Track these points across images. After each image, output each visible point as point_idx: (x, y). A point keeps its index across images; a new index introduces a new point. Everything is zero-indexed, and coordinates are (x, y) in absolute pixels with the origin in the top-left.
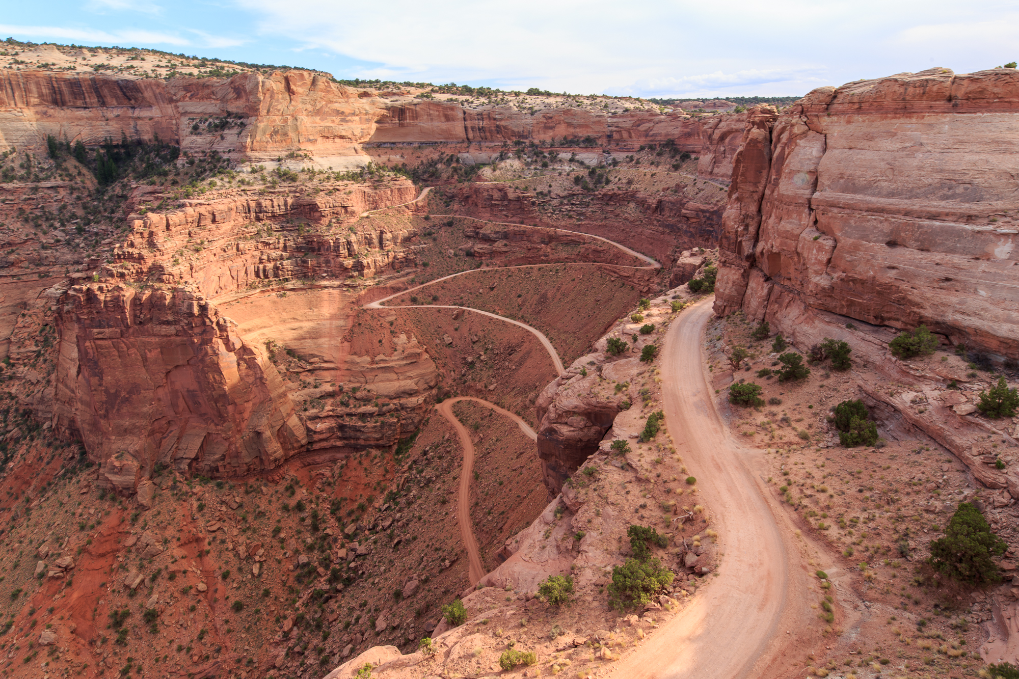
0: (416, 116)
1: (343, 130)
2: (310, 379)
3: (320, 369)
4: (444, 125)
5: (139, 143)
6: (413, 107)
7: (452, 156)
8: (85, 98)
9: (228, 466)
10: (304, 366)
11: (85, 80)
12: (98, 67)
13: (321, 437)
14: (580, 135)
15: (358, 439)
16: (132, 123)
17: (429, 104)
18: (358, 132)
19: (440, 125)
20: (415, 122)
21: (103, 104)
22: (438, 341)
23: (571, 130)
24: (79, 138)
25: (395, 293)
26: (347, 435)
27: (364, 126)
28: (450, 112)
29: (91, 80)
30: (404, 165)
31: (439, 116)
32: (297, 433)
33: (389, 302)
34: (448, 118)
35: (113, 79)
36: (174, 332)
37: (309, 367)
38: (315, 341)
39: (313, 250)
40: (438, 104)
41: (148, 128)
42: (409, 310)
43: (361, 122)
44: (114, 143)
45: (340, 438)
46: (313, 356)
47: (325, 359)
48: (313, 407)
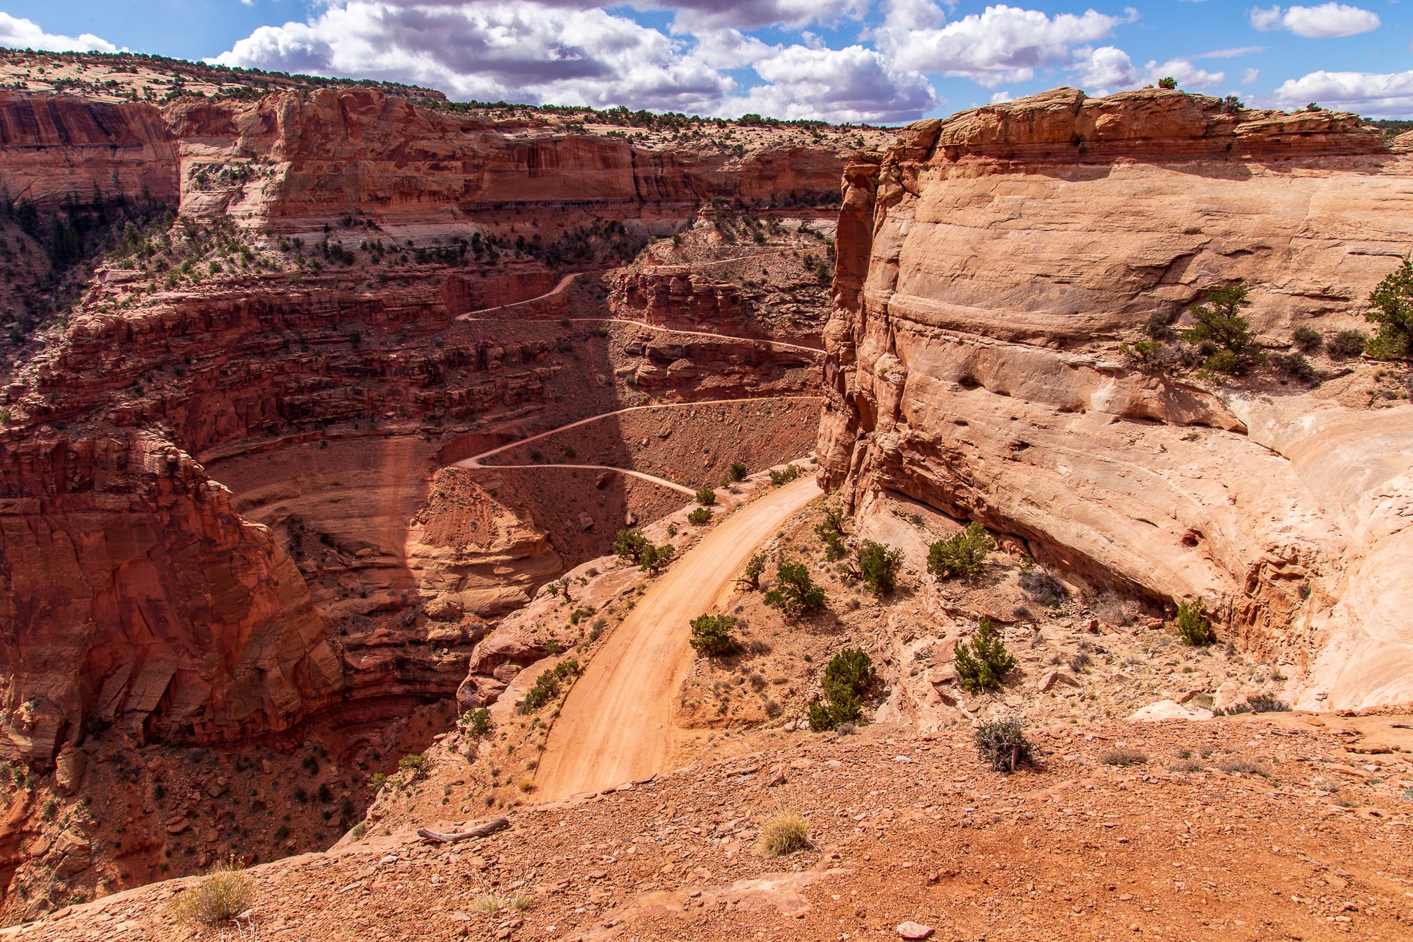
0: (556, 161)
1: (433, 181)
2: (356, 583)
3: (373, 566)
4: (602, 175)
5: (122, 202)
6: (551, 146)
7: (614, 224)
8: (39, 132)
9: (209, 724)
10: (346, 561)
11: (41, 104)
12: (60, 85)
13: (367, 678)
14: (817, 189)
15: (428, 682)
16: (111, 171)
17: (577, 139)
18: (458, 186)
19: (595, 174)
20: (555, 170)
21: (67, 140)
22: (569, 523)
23: (803, 182)
24: (27, 195)
25: (504, 444)
26: (410, 675)
27: (471, 177)
28: (610, 154)
29: (49, 103)
30: (537, 237)
31: (593, 160)
32: (327, 672)
33: (493, 459)
34: (607, 163)
35: (83, 102)
36: (127, 505)
37: (355, 563)
38: (369, 520)
39: (374, 374)
40: (593, 141)
41: (136, 179)
42: (526, 471)
43: (465, 169)
44: (82, 202)
45: (401, 681)
46: (363, 545)
47: (383, 550)
48: (357, 630)
